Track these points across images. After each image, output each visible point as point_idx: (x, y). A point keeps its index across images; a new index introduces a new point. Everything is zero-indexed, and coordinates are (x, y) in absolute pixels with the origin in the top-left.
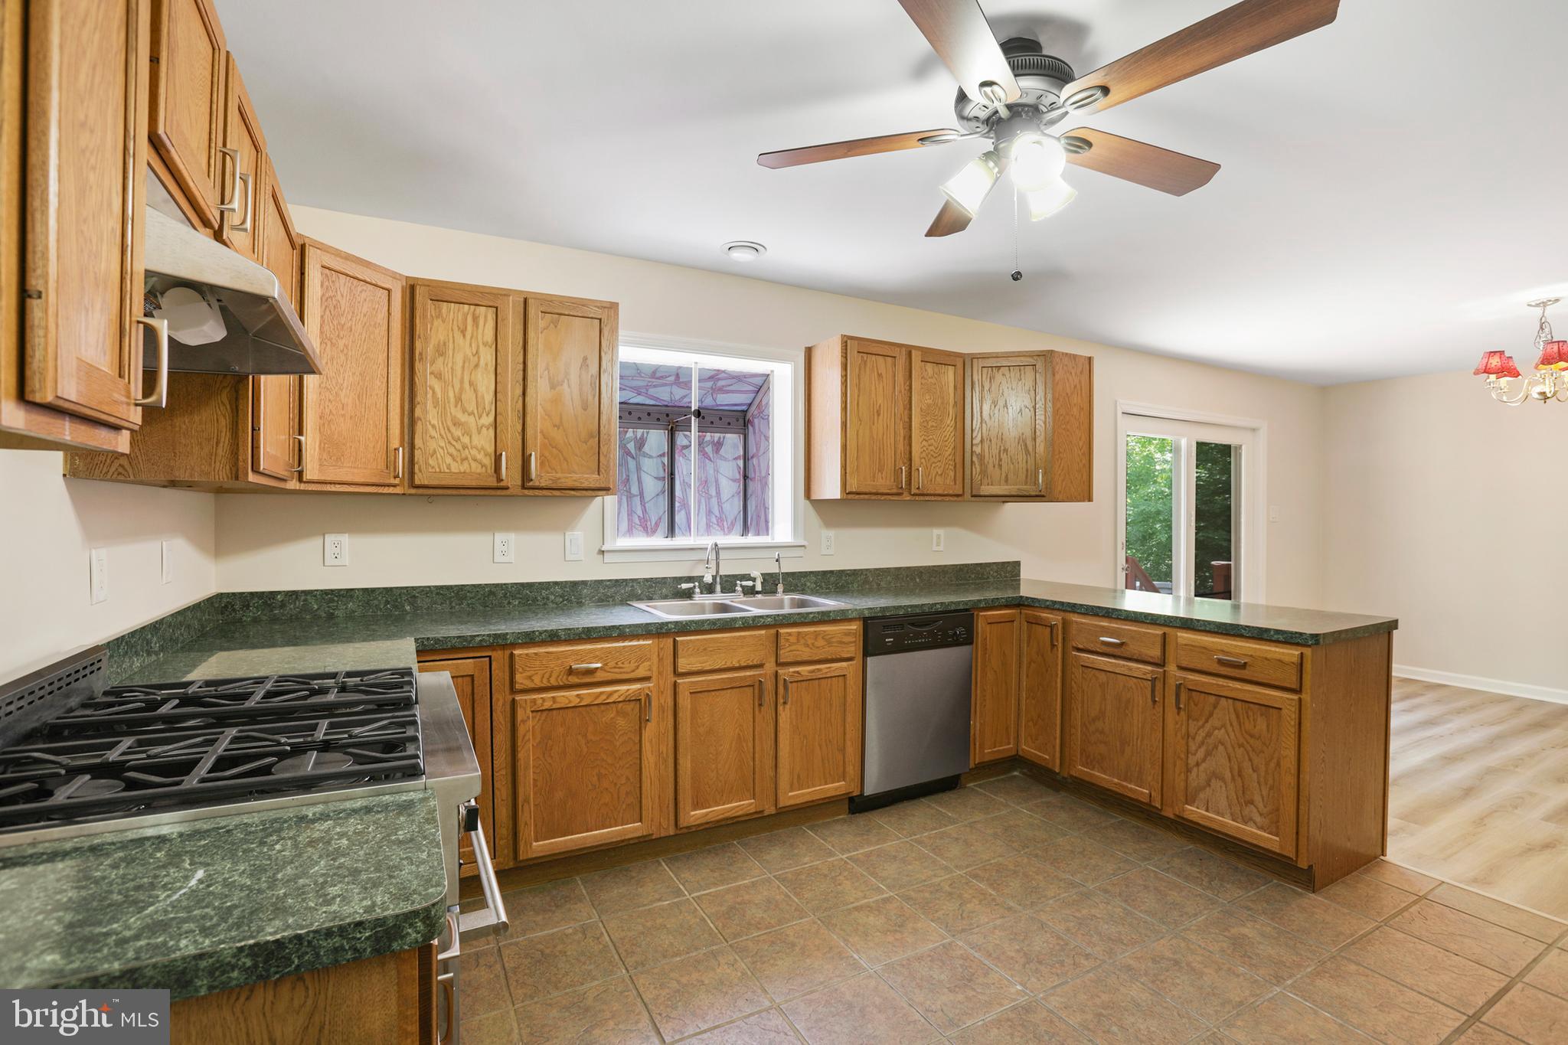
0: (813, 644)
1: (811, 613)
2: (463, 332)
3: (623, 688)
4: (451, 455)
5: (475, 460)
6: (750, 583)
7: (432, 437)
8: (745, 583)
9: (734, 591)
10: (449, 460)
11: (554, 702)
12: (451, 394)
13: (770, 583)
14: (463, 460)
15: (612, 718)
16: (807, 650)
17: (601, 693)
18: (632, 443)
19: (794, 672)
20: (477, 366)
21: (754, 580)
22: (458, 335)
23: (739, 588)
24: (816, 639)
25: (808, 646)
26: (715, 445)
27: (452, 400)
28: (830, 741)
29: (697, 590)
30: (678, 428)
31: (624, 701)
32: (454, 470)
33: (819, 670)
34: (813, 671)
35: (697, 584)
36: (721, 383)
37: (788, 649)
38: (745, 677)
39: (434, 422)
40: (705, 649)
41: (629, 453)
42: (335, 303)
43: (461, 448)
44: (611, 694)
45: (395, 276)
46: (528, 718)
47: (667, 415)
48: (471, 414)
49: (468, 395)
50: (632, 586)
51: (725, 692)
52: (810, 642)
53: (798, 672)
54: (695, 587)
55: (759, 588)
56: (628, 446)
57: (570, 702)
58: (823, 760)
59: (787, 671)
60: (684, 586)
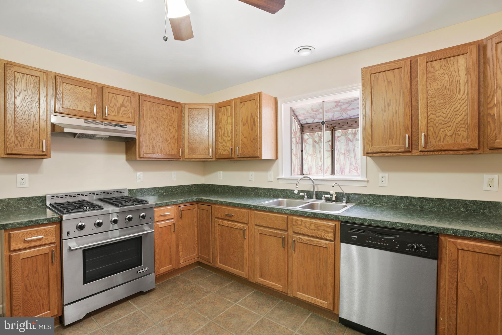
0: (309, 227)
1: (308, 212)
2: (225, 114)
3: (239, 224)
4: (223, 149)
5: (227, 150)
6: (329, 196)
7: (219, 145)
8: (326, 196)
9: (321, 199)
10: (222, 151)
11: (223, 223)
12: (223, 132)
13: (339, 198)
14: (225, 150)
15: (237, 234)
16: (306, 229)
17: (233, 224)
18: (317, 138)
19: (300, 238)
20: (227, 123)
21: (331, 195)
22: (224, 115)
23: (323, 198)
24: (311, 225)
25: (306, 227)
26: (353, 134)
27: (223, 134)
28: (319, 278)
29: (306, 196)
30: (336, 129)
31: (239, 229)
32: (223, 154)
33: (312, 241)
34: (309, 240)
35: (306, 194)
36: (343, 107)
37: (297, 227)
38: (278, 234)
39: (220, 141)
40: (264, 218)
41: (316, 142)
42: (193, 116)
43: (224, 147)
44: (236, 225)
45: (209, 105)
46: (217, 226)
47: (331, 125)
48: (226, 137)
49: (226, 132)
50: (287, 192)
51: (271, 237)
52: (308, 226)
53: (301, 238)
54: (305, 195)
55: (334, 199)
56: (316, 139)
57: (226, 225)
58: (315, 286)
59: (296, 236)
60: (301, 194)
